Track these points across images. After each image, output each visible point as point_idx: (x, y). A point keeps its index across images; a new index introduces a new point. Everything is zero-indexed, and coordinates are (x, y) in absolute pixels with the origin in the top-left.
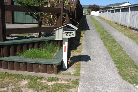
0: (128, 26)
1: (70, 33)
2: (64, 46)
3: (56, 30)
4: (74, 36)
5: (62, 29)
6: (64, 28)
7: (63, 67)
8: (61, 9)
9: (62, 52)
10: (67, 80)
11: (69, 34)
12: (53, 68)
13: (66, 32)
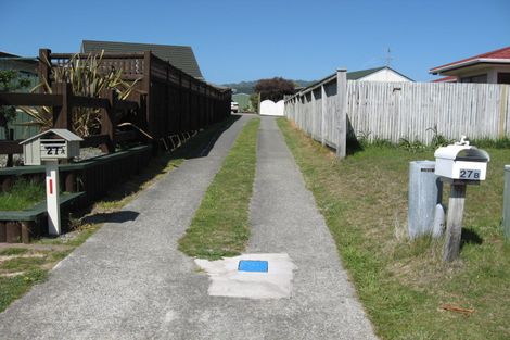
0: (323, 141)
1: (57, 148)
2: (48, 179)
3: (26, 144)
4: (65, 156)
5: (39, 140)
6: (42, 137)
7: (50, 231)
8: (61, 96)
9: (45, 192)
10: (44, 252)
11: (54, 151)
12: (20, 228)
13: (47, 148)
